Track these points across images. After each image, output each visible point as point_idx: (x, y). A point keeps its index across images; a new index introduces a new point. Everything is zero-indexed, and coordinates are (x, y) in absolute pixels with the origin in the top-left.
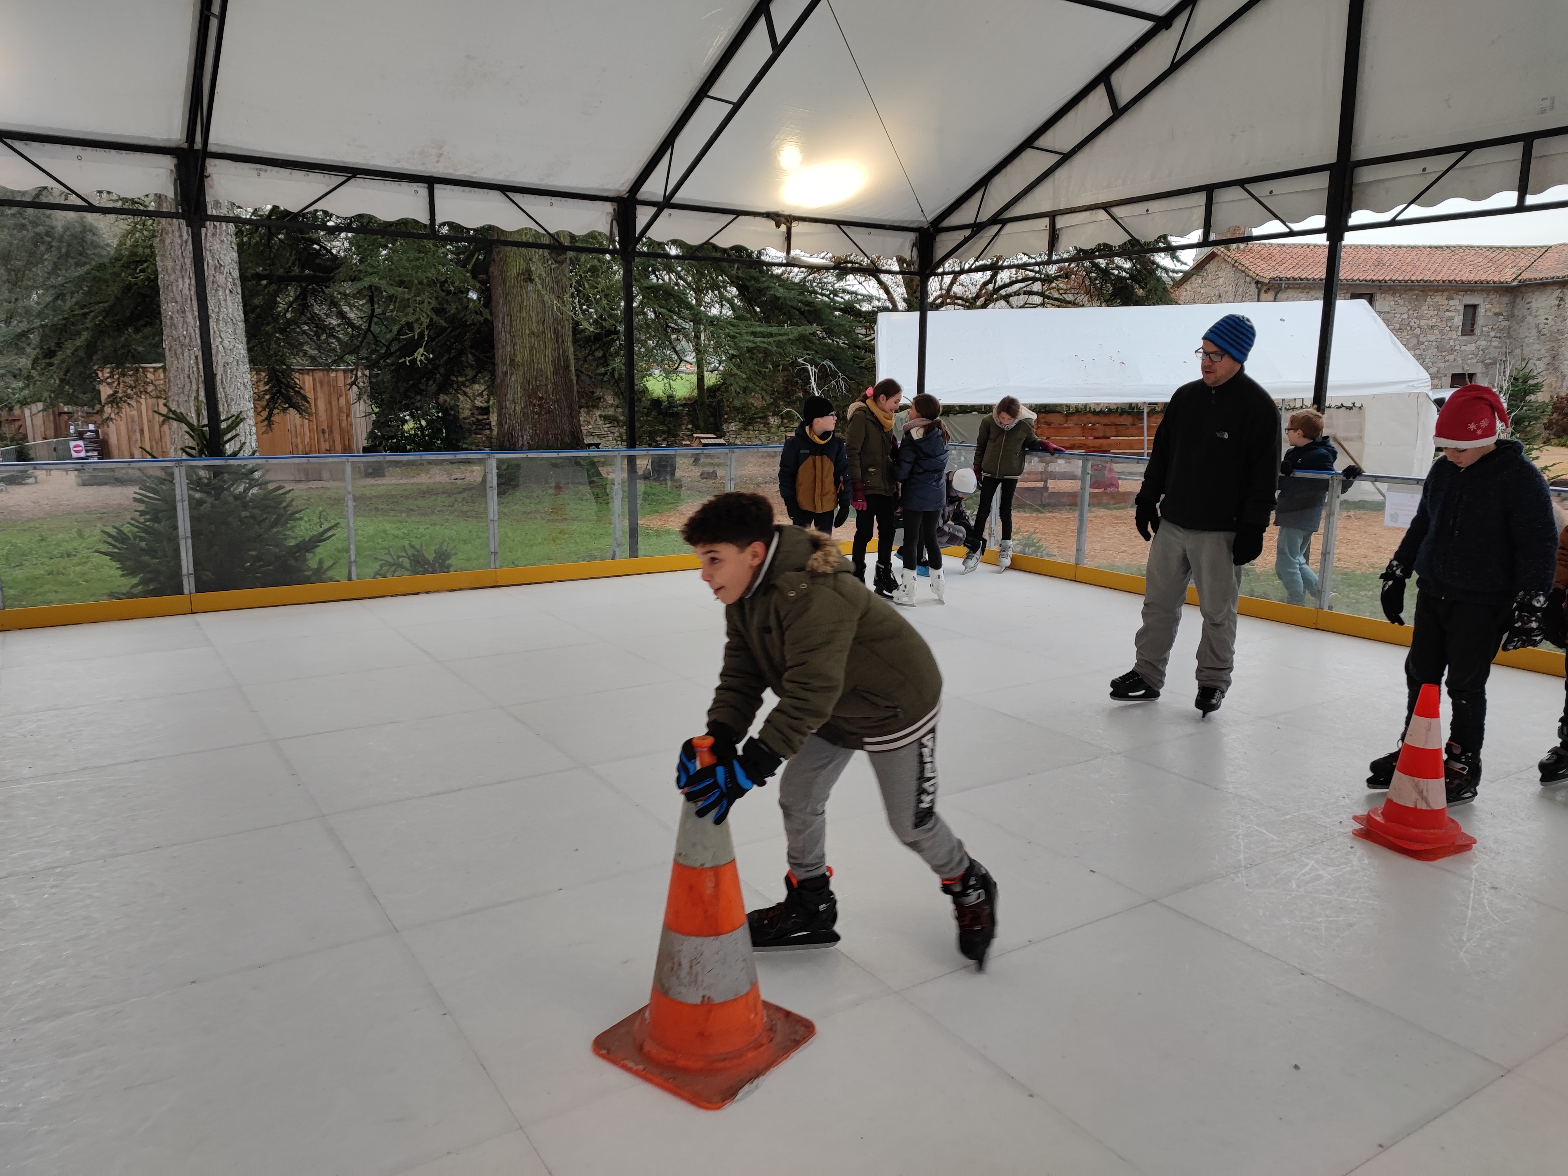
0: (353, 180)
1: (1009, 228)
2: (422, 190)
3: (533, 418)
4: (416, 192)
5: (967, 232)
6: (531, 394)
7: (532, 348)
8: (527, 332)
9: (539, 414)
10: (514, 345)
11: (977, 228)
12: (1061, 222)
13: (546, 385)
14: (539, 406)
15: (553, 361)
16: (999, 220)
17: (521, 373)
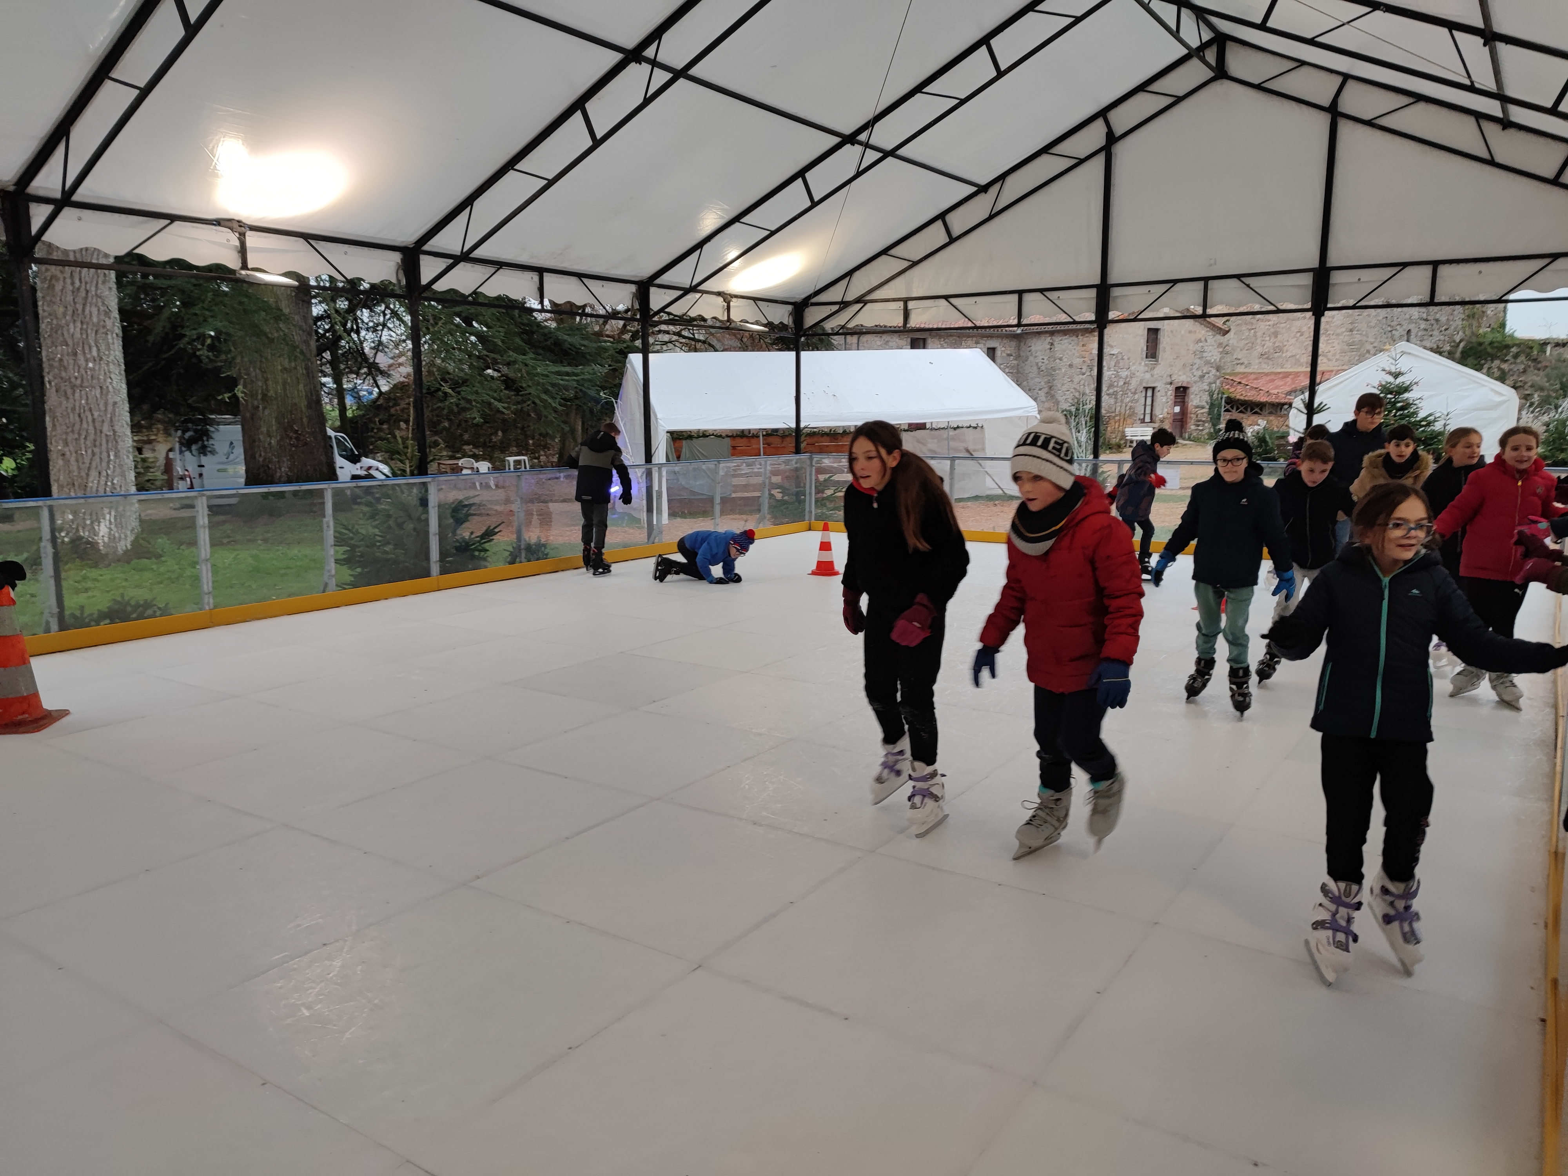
0: (501, 270)
1: (869, 306)
2: (535, 277)
3: (290, 450)
4: (532, 278)
5: (835, 308)
6: (286, 428)
7: (285, 383)
8: (280, 368)
9: (296, 447)
10: (266, 380)
11: (844, 305)
12: (911, 305)
13: (301, 419)
14: (296, 438)
15: (306, 396)
16: (861, 300)
17: (275, 407)
